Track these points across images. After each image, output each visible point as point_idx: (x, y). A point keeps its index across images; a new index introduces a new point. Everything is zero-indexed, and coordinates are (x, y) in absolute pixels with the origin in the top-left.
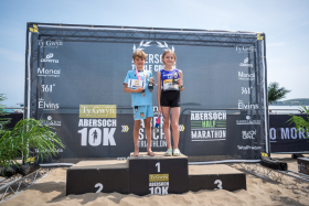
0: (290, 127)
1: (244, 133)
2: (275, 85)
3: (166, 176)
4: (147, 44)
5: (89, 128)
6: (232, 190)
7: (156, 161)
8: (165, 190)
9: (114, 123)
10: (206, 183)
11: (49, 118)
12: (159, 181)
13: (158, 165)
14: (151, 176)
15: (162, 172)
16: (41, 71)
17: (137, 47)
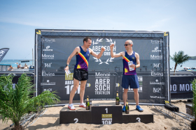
0: (185, 84)
1: (154, 89)
2: (181, 53)
3: (111, 115)
4: (100, 40)
5: (70, 85)
6: (146, 123)
7: (106, 107)
8: (110, 123)
10: (133, 119)
11: (48, 81)
12: (107, 118)
13: (107, 109)
14: (103, 115)
15: (108, 113)
16: (44, 56)
17: (95, 42)
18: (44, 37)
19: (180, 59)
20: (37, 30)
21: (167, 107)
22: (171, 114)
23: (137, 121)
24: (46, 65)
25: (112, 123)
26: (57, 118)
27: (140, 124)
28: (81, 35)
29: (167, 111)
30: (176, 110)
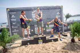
3: (42, 40)
6: (55, 41)
7: (39, 37)
8: (42, 43)
9: (30, 29)
10: (50, 41)
11: (15, 30)
13: (40, 38)
16: (12, 20)
17: (33, 12)
18: (11, 12)
19: (68, 16)
20: (7, 9)
21: (63, 35)
22: (65, 37)
23: (52, 41)
24: (14, 23)
25: (43, 43)
26: (21, 44)
27: (53, 42)
28: (27, 9)
29: (63, 36)
30: (66, 36)
